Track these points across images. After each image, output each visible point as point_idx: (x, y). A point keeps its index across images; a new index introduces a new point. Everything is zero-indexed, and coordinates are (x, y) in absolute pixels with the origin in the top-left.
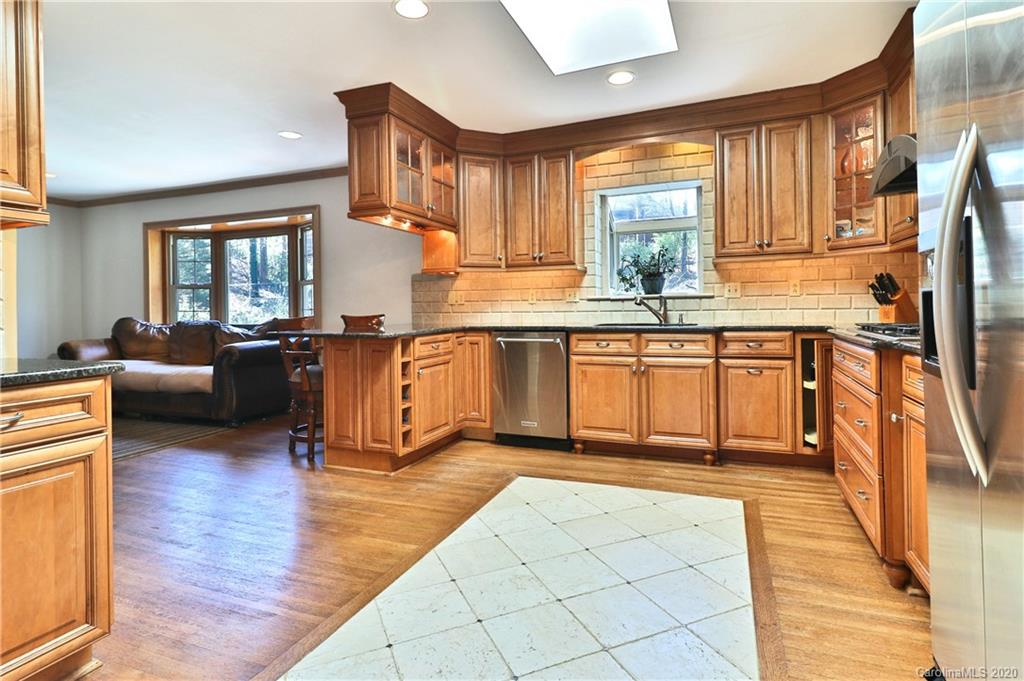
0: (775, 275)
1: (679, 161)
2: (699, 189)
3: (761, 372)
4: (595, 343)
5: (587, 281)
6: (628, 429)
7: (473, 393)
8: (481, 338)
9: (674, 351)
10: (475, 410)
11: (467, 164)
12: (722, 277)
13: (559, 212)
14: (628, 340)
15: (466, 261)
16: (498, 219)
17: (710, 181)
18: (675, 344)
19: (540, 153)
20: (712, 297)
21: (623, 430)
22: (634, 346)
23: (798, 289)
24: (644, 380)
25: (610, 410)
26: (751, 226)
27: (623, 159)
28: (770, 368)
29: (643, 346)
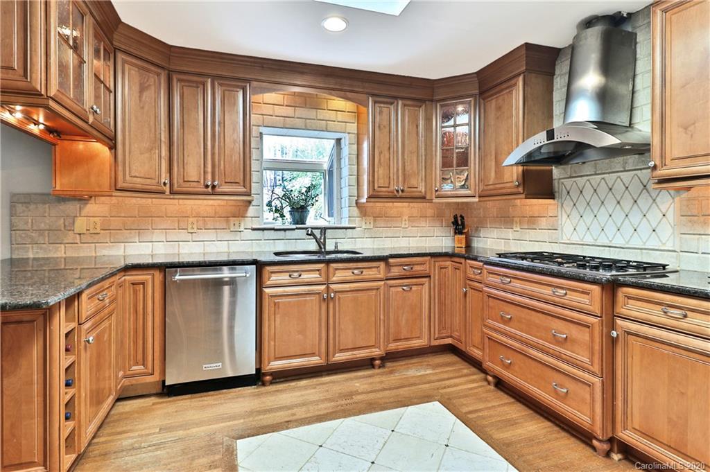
0: (393, 212)
1: (331, 115)
2: (339, 141)
3: (411, 288)
4: (288, 274)
5: (251, 211)
6: (317, 353)
7: (136, 343)
8: (149, 277)
9: (357, 277)
10: (137, 364)
11: (127, 67)
12: (361, 212)
13: (235, 142)
14: (318, 270)
15: (125, 185)
16: (163, 139)
17: (353, 135)
18: (356, 271)
19: (214, 78)
20: (354, 228)
21: (313, 354)
22: (323, 274)
23: (407, 222)
24: (331, 305)
25: (300, 337)
26: (391, 175)
27: (286, 103)
28: (416, 285)
29: (331, 275)
